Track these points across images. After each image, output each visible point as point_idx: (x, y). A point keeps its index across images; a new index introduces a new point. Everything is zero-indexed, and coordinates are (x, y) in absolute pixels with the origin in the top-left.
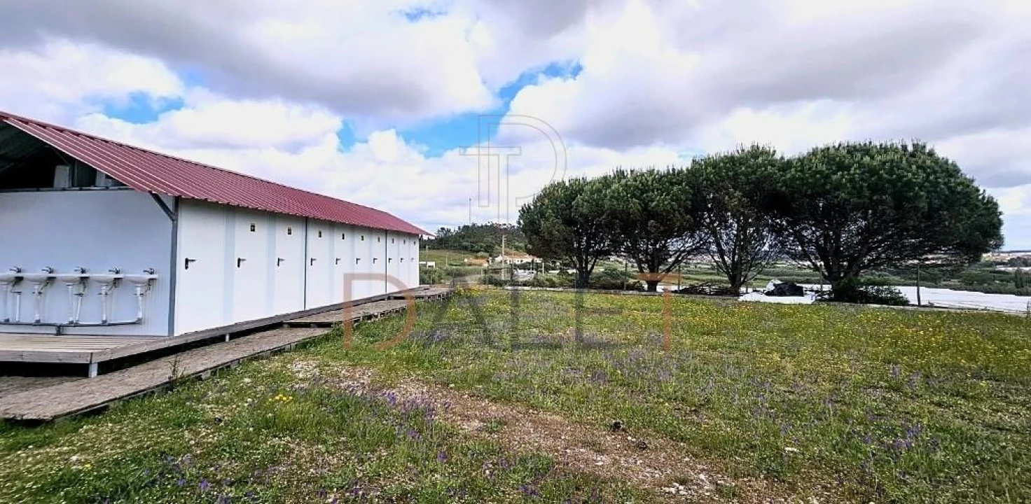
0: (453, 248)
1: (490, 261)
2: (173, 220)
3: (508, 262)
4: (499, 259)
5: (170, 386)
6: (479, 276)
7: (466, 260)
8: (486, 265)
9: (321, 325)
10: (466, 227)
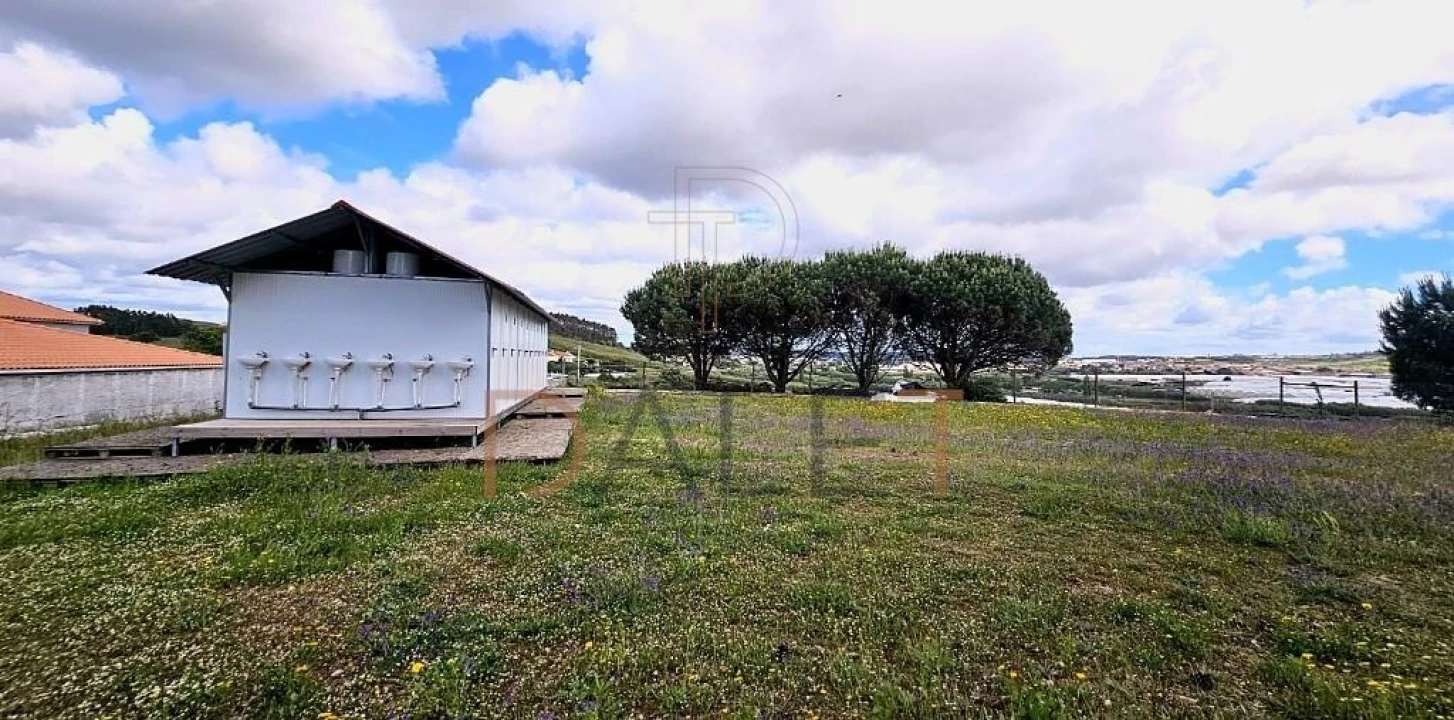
2: (489, 311)
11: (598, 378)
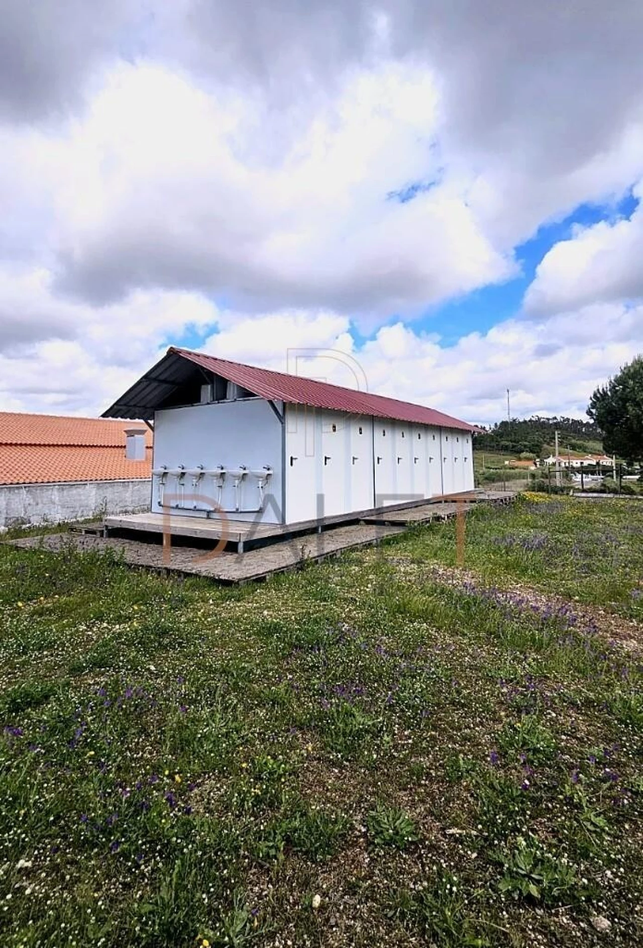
0: (488, 448)
1: (538, 463)
2: (282, 423)
3: (563, 465)
4: (551, 460)
5: (301, 565)
6: (525, 481)
7: (507, 463)
8: (533, 468)
9: (394, 524)
10: (504, 424)
11: (638, 480)
